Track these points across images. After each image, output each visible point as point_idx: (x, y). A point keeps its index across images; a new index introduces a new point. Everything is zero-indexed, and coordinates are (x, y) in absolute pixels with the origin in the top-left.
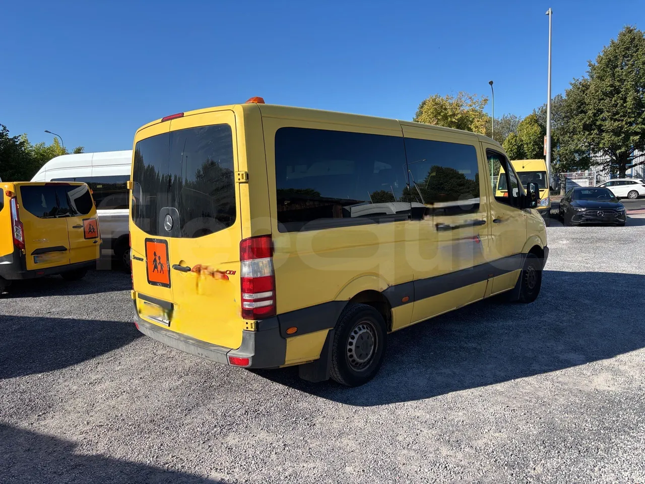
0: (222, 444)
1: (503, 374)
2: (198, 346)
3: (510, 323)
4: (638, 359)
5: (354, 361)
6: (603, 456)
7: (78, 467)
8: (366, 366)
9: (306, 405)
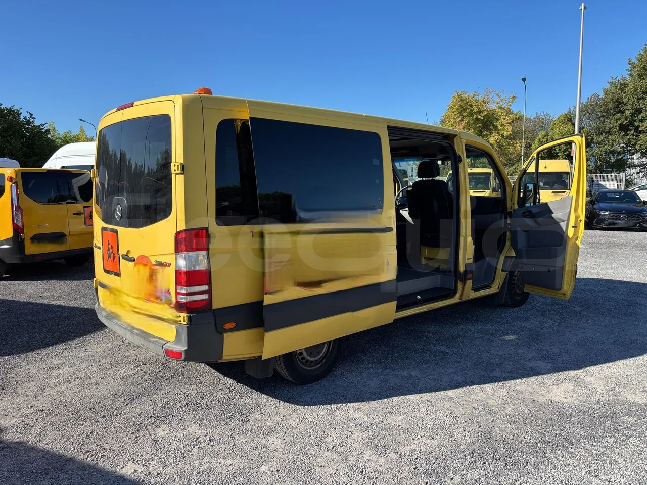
0: (150, 435)
1: (460, 379)
2: (141, 336)
3: (489, 327)
4: (608, 370)
5: (303, 358)
6: (530, 471)
7: (4, 449)
8: (318, 364)
9: (248, 400)
